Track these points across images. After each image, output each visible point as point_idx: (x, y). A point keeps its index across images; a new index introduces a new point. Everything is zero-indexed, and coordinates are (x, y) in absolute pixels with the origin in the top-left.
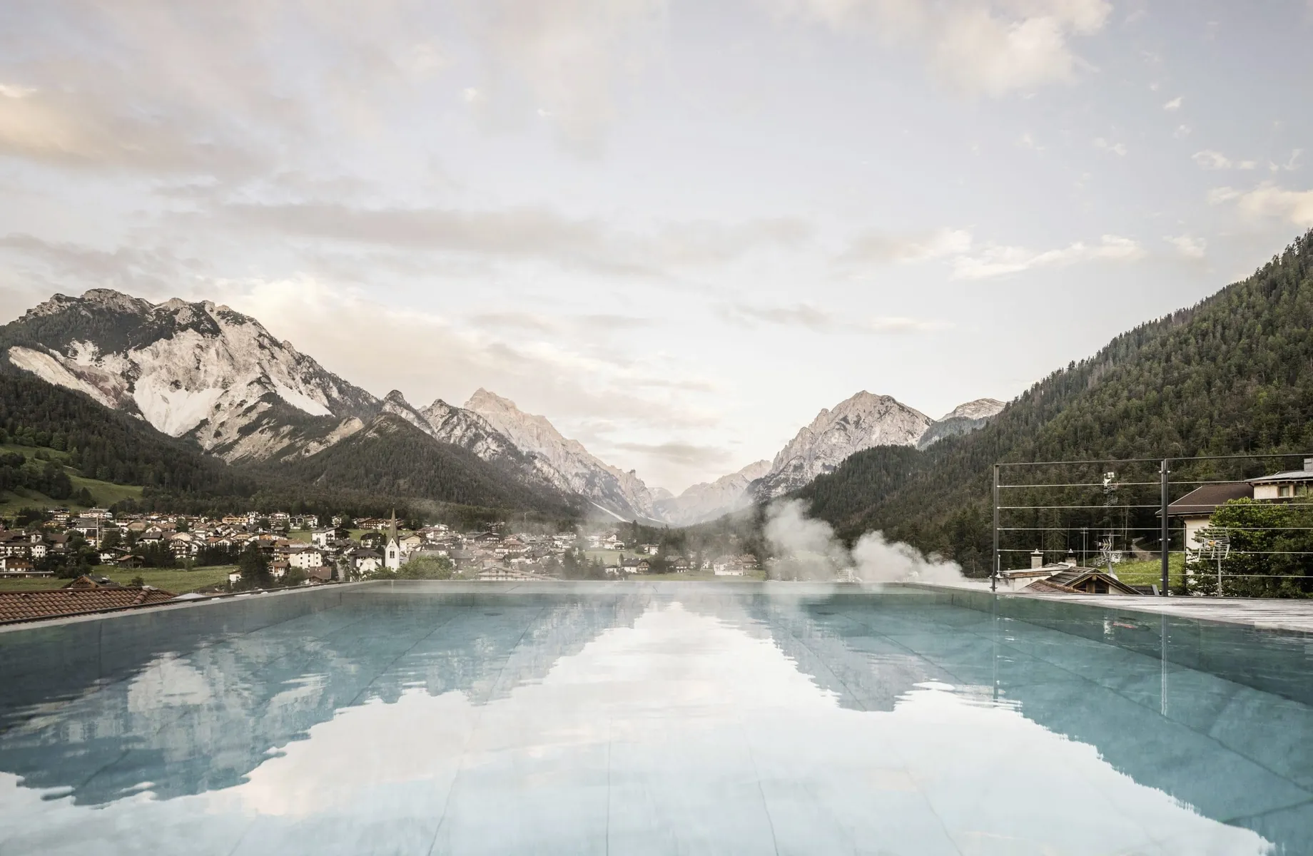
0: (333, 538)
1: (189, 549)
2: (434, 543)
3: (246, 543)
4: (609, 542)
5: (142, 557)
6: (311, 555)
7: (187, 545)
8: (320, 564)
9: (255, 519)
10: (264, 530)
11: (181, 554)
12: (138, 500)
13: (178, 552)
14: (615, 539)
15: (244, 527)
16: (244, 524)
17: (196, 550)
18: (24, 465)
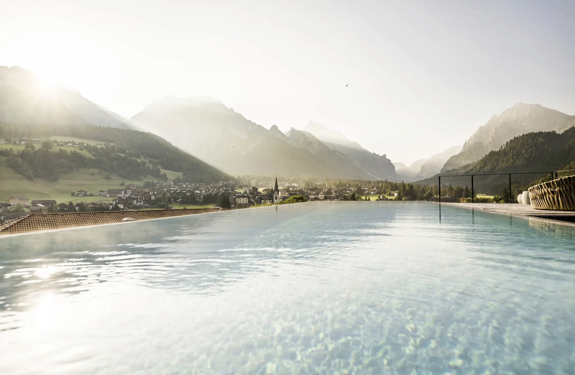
0: (252, 191)
1: (200, 196)
2: (292, 192)
3: (220, 194)
4: (373, 191)
5: (185, 200)
6: (244, 198)
7: (199, 195)
8: (247, 202)
9: (222, 184)
10: (225, 188)
11: (197, 198)
12: (182, 178)
13: (196, 198)
14: (376, 189)
15: (218, 187)
16: (218, 186)
17: (202, 197)
18: (146, 165)
